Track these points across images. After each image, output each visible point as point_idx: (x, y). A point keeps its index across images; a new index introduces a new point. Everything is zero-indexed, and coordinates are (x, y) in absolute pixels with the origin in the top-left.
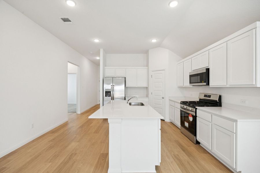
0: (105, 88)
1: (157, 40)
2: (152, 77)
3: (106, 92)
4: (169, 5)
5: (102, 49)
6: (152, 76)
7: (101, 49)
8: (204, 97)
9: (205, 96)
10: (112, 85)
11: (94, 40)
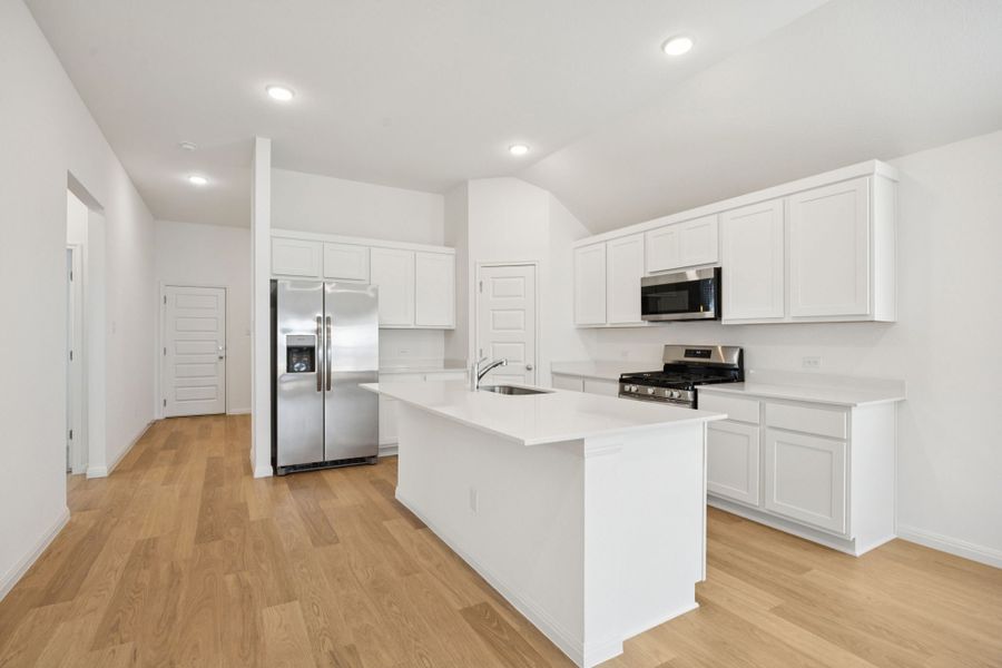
0: (284, 331)
1: (528, 148)
2: (481, 290)
3: (290, 350)
4: (663, 48)
5: (269, 140)
6: (481, 284)
7: (258, 140)
8: (686, 356)
9: (689, 353)
10: (319, 320)
11: (267, 88)
